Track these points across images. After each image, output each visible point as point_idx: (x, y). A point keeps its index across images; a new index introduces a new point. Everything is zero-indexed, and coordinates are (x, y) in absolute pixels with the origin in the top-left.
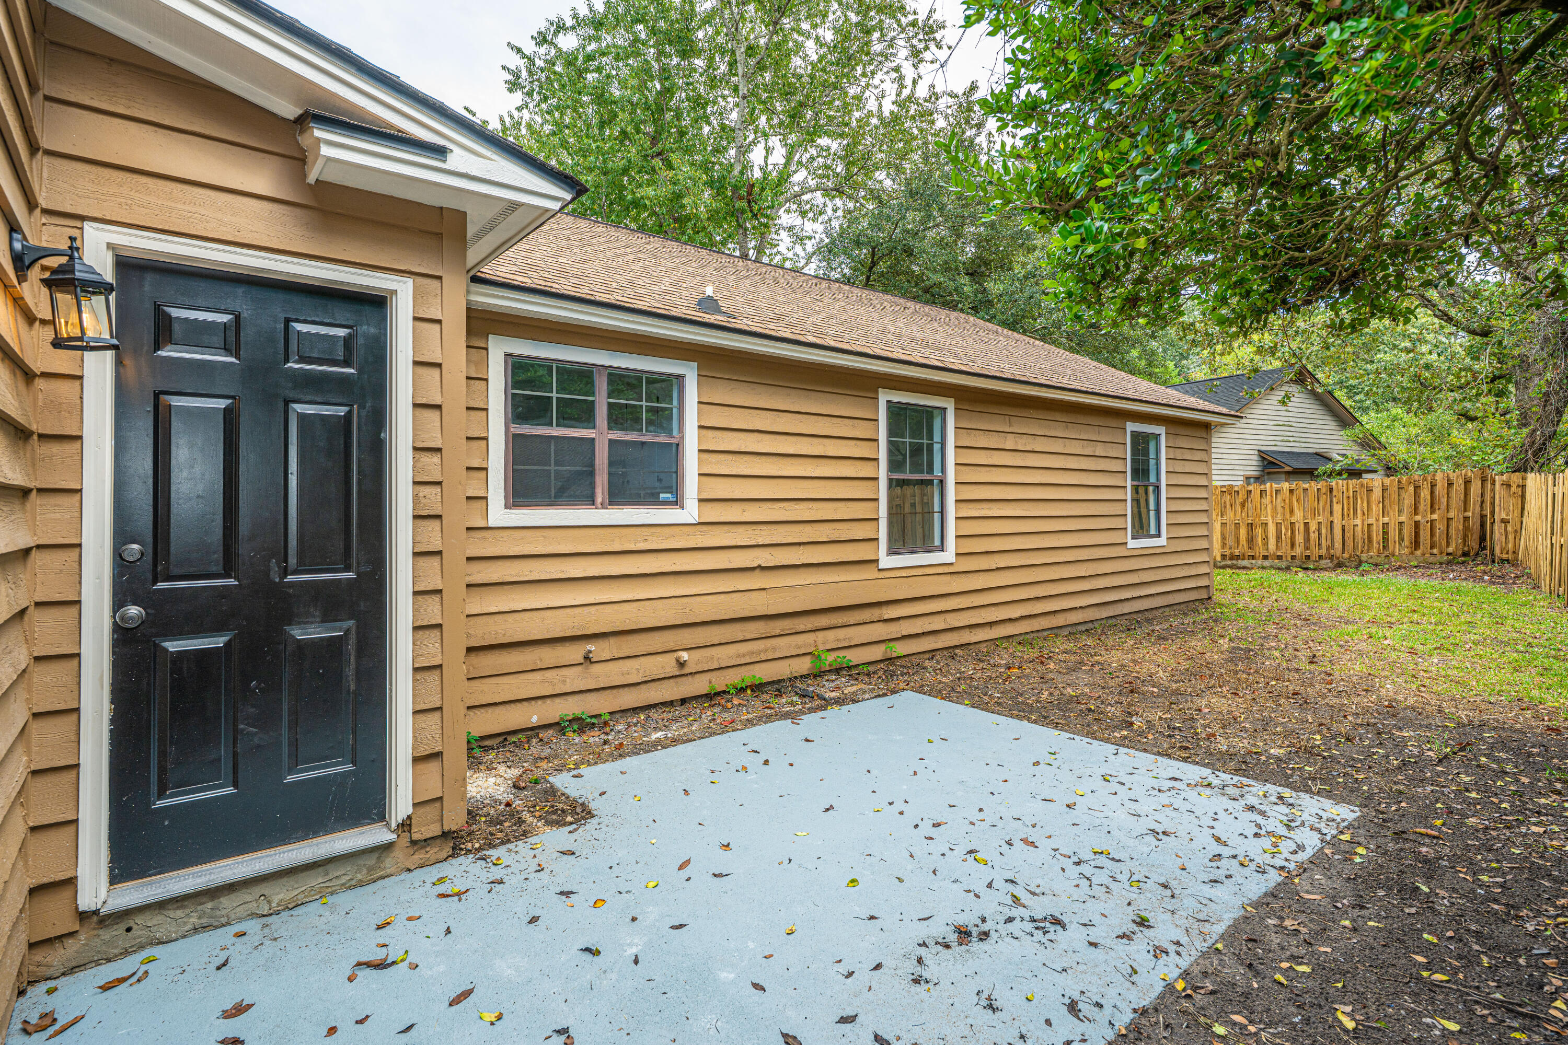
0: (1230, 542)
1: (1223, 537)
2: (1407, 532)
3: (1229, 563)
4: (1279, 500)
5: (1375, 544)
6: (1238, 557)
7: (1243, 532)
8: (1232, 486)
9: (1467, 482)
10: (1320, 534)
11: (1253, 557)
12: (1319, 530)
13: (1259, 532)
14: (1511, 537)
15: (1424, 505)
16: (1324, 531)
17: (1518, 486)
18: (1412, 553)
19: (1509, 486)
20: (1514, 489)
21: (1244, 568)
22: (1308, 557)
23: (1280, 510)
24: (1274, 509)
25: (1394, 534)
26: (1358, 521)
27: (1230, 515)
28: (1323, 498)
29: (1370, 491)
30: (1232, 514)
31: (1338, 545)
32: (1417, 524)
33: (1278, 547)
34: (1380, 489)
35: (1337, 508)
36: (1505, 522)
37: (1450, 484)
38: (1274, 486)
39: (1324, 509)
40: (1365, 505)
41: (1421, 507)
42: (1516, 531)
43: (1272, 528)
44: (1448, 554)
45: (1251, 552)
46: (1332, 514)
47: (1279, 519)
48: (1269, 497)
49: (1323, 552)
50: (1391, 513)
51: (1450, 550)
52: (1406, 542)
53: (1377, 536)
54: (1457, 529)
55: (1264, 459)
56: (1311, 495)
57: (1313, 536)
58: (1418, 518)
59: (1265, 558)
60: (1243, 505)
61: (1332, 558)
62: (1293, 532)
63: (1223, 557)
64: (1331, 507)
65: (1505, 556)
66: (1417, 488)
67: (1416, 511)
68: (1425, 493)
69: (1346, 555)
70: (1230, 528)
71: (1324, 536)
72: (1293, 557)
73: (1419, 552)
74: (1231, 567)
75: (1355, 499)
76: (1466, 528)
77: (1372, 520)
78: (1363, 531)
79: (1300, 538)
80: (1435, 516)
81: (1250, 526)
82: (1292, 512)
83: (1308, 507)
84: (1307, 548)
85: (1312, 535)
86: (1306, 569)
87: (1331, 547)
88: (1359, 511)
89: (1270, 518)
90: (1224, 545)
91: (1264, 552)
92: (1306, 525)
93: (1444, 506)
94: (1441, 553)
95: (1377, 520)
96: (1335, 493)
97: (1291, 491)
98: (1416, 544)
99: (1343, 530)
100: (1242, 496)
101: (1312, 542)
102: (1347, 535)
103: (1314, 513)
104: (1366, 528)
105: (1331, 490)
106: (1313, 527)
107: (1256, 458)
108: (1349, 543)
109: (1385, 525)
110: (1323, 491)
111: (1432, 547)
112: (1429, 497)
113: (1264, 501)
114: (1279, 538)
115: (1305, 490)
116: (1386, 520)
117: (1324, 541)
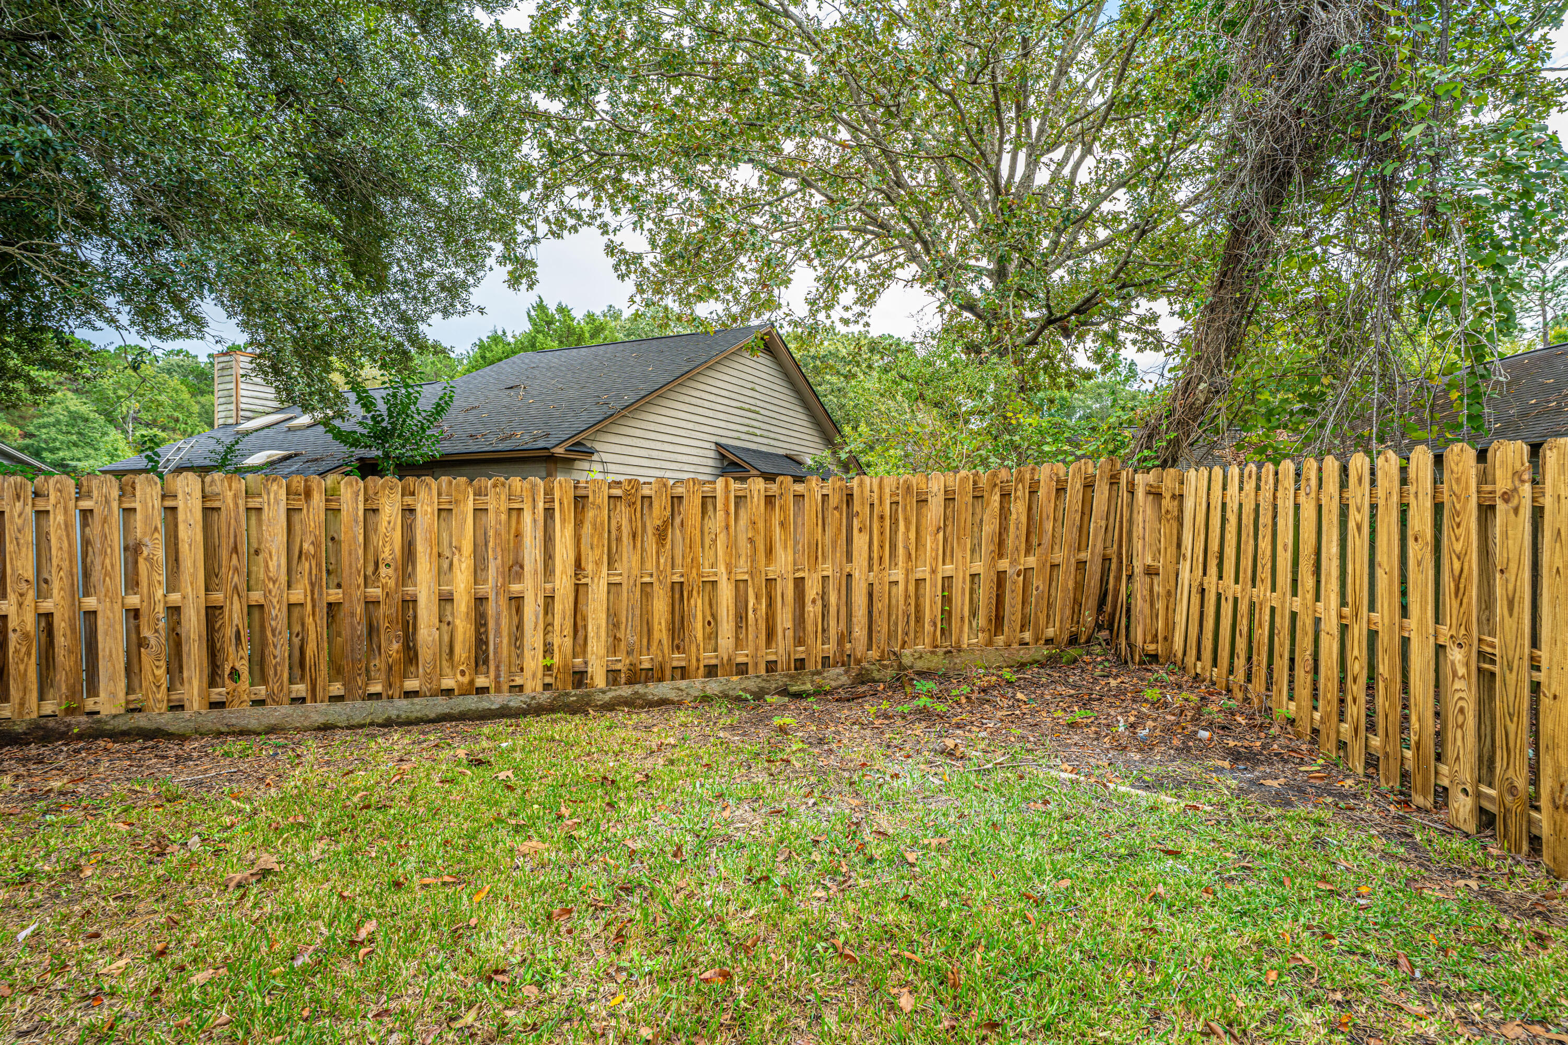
0: (629, 635)
1: (614, 623)
2: (985, 594)
3: (625, 691)
4: (743, 522)
5: (928, 627)
6: (655, 674)
7: (660, 606)
8: (635, 484)
9: (1089, 486)
10: (825, 606)
11: (684, 672)
12: (824, 595)
13: (698, 604)
14: (1160, 606)
15: (1015, 537)
16: (833, 599)
17: (1173, 497)
18: (990, 643)
19: (1158, 495)
20: (1166, 502)
21: (663, 702)
22: (800, 664)
23: (744, 547)
24: (732, 546)
25: (961, 604)
26: (898, 574)
27: (629, 561)
28: (833, 517)
29: (922, 501)
30: (635, 559)
31: (860, 632)
32: (1001, 577)
33: (738, 643)
34: (941, 497)
35: (860, 542)
36: (1151, 572)
37: (1061, 491)
38: (734, 486)
39: (834, 543)
40: (912, 535)
41: (1010, 542)
42: (1169, 593)
43: (726, 593)
44: (1049, 641)
45: (678, 660)
46: (849, 557)
47: (742, 571)
48: (720, 514)
49: (831, 648)
50: (958, 554)
51: (1050, 632)
52: (982, 621)
53: (931, 609)
54: (1065, 590)
55: (723, 457)
56: (811, 505)
57: (812, 610)
58: (1004, 564)
59: (711, 671)
60: (661, 534)
61: (846, 660)
62: (770, 604)
63: (613, 676)
64: (849, 540)
65: (1151, 648)
66: (1005, 496)
67: (1000, 549)
68: (1018, 509)
69: (874, 654)
70: (628, 598)
71: (833, 610)
72: (771, 667)
73: (1000, 640)
74: (630, 703)
75: (895, 522)
76: (1079, 586)
77: (923, 571)
78: (907, 597)
79: (785, 619)
80: (1032, 561)
81: (678, 591)
82: (769, 551)
83: (804, 540)
84: (799, 641)
85: (809, 608)
86: (798, 696)
87: (845, 636)
88: (901, 551)
89: (722, 569)
90: (614, 643)
91: (708, 658)
92: (799, 583)
93: (1047, 539)
94: (1037, 640)
95: (934, 571)
96: (856, 507)
97: (769, 500)
98: (998, 621)
99: (871, 595)
100: (659, 511)
101: (810, 627)
102: (878, 606)
103: (815, 554)
104: (912, 588)
105: (850, 496)
106: (812, 590)
107: (712, 454)
108: (882, 626)
109: (948, 580)
110: (834, 501)
111: (1022, 629)
112: (1024, 519)
113: (709, 524)
114: (741, 618)
115: (799, 497)
116: (949, 569)
117: (833, 623)
